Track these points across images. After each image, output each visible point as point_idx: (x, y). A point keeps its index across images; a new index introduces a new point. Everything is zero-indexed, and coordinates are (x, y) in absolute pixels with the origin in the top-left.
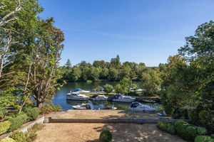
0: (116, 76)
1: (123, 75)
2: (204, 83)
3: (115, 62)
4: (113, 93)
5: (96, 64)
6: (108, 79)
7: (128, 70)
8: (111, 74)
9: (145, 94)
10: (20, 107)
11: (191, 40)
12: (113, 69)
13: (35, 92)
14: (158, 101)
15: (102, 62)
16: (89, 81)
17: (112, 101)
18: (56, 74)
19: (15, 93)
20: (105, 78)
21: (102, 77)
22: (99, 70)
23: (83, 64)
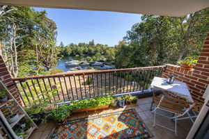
0: (93, 52)
1: (96, 51)
2: (131, 55)
3: (92, 44)
4: (92, 61)
5: (80, 45)
6: (88, 54)
7: (99, 48)
8: (90, 51)
9: (107, 61)
10: (37, 71)
11: (129, 32)
12: (91, 48)
13: (44, 63)
14: (113, 64)
15: (84, 44)
16: (77, 55)
17: (91, 65)
18: (56, 51)
19: (30, 64)
20: (86, 53)
21: (84, 53)
22: (82, 48)
23: (72, 45)
